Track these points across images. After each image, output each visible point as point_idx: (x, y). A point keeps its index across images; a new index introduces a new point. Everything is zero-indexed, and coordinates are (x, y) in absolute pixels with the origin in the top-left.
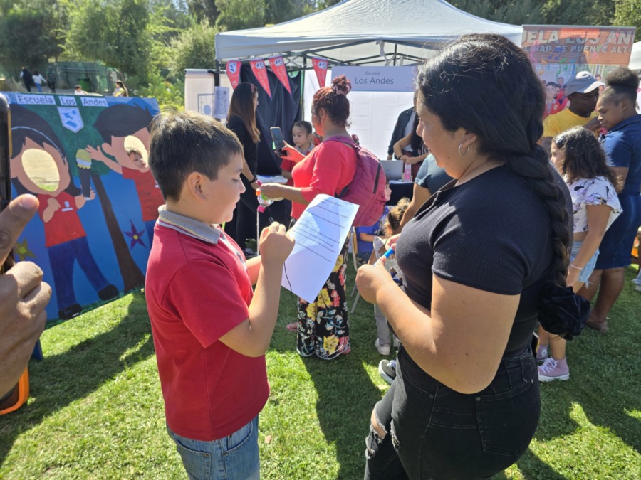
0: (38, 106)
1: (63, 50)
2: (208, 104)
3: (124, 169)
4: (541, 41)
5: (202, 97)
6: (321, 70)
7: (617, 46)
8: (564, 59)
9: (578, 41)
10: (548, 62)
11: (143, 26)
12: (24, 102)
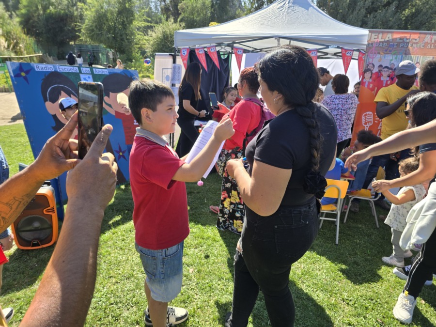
0: (69, 73)
1: (79, 37)
2: (168, 74)
3: (116, 112)
4: (380, 40)
5: (165, 70)
6: (239, 55)
7: (431, 44)
8: (395, 52)
9: (405, 40)
10: (384, 53)
11: (131, 22)
12: (61, 70)
